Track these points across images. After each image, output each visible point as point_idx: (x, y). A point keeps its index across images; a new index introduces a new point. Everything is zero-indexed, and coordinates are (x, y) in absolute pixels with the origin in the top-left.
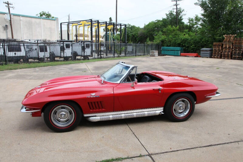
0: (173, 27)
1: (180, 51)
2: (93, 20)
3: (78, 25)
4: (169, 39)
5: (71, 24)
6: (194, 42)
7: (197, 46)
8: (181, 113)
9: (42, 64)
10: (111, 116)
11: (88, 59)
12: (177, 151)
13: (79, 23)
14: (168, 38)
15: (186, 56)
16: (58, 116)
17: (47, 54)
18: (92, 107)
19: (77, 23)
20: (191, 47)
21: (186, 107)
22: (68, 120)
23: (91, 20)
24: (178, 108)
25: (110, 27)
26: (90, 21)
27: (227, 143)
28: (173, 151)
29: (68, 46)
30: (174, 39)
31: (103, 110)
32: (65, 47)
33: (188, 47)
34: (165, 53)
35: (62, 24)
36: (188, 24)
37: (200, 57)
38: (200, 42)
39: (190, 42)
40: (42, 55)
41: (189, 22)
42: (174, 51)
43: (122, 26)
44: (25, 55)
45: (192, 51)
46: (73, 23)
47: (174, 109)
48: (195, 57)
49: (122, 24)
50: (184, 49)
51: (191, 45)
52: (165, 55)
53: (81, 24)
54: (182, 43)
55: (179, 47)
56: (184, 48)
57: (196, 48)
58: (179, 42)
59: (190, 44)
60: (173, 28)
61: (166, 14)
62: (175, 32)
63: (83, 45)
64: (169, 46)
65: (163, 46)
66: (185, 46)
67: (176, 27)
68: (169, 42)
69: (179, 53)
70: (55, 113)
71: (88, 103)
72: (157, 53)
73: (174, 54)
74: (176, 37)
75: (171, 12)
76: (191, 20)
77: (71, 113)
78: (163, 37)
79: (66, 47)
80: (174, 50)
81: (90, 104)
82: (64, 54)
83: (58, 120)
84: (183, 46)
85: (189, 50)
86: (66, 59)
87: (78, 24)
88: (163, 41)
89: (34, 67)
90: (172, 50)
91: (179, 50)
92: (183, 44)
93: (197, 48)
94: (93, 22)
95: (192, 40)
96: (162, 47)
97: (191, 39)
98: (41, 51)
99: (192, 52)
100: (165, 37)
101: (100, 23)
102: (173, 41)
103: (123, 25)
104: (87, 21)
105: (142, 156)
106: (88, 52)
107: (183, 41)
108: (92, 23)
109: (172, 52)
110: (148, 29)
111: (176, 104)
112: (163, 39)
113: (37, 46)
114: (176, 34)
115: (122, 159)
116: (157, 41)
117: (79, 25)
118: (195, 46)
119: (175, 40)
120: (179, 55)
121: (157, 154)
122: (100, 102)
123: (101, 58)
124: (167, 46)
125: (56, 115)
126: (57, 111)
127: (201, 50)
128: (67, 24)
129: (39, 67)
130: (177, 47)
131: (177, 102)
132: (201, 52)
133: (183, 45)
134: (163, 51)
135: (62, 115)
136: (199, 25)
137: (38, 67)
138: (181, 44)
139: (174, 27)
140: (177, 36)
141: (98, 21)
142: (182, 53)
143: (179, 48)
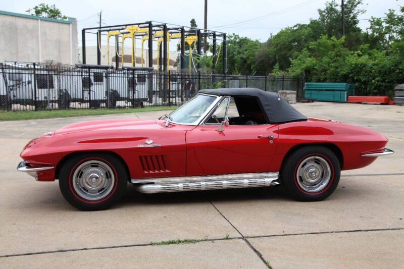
0: (332, 38)
1: (346, 92)
2: (153, 24)
3: (122, 35)
4: (321, 66)
5: (106, 33)
6: (380, 72)
7: (387, 81)
8: (314, 184)
9: (43, 113)
10: (180, 184)
11: (142, 106)
12: (294, 234)
13: (123, 29)
14: (321, 63)
15: (360, 103)
16: (84, 180)
17: (54, 94)
18: (146, 166)
19: (119, 30)
20: (373, 81)
21: (323, 173)
22: (103, 189)
23: (150, 23)
24: (307, 174)
25: (191, 40)
26: (148, 25)
27: (392, 229)
28: (285, 235)
29: (99, 78)
30: (333, 65)
31: (167, 171)
32: (92, 78)
33: (365, 83)
34: (314, 97)
35: (86, 31)
36: (370, 32)
37: (394, 104)
38: (394, 71)
39: (371, 72)
40: (42, 94)
41: (371, 28)
42: (333, 92)
43: (217, 37)
44: (5, 94)
45: (375, 91)
46: (110, 30)
47: (300, 177)
48: (382, 104)
49: (217, 34)
50: (357, 88)
51: (374, 79)
52: (313, 101)
53: (129, 33)
54: (352, 73)
55: (345, 82)
56: (357, 84)
57: (384, 84)
58: (345, 70)
59: (370, 76)
60: (333, 40)
61: (319, 10)
62: (337, 50)
63: (131, 76)
64: (323, 81)
65: (309, 82)
66: (358, 81)
67: (337, 40)
68: (322, 72)
69: (346, 96)
70: (80, 174)
71: (140, 157)
72: (294, 96)
73: (332, 99)
74: (338, 60)
75: (331, 5)
76: (376, 23)
77: (108, 175)
78: (310, 61)
79: (95, 80)
80: (333, 90)
81: (144, 159)
82: (90, 94)
83: (84, 188)
84: (354, 81)
85: (368, 89)
86: (95, 104)
87: (122, 31)
88: (308, 71)
89: (26, 119)
90: (330, 90)
91: (344, 89)
92: (355, 75)
93: (388, 84)
94: (153, 28)
95: (375, 67)
96: (306, 83)
97: (374, 65)
98: (41, 87)
99: (375, 94)
100: (314, 62)
101: (169, 29)
102: (332, 69)
103: (219, 36)
104: (141, 26)
105: (230, 238)
106: (142, 90)
107: (354, 68)
108: (151, 31)
109: (330, 95)
110: (277, 44)
111: (303, 166)
112: (309, 65)
113: (33, 75)
114: (339, 53)
115: (195, 240)
116: (295, 70)
117: (123, 33)
118: (384, 81)
119: (337, 68)
120: (346, 100)
121: (258, 237)
122: (162, 156)
123: (170, 104)
124: (319, 81)
125: (81, 179)
126: (84, 171)
127: (396, 88)
128: (96, 31)
129: (37, 118)
130: (340, 82)
131: (305, 164)
132: (397, 93)
133: (353, 78)
134: (310, 91)
135: (92, 178)
136: (395, 34)
137: (35, 119)
138: (351, 75)
139: (335, 40)
140: (340, 59)
141: (165, 26)
142: (352, 95)
143: (343, 85)
